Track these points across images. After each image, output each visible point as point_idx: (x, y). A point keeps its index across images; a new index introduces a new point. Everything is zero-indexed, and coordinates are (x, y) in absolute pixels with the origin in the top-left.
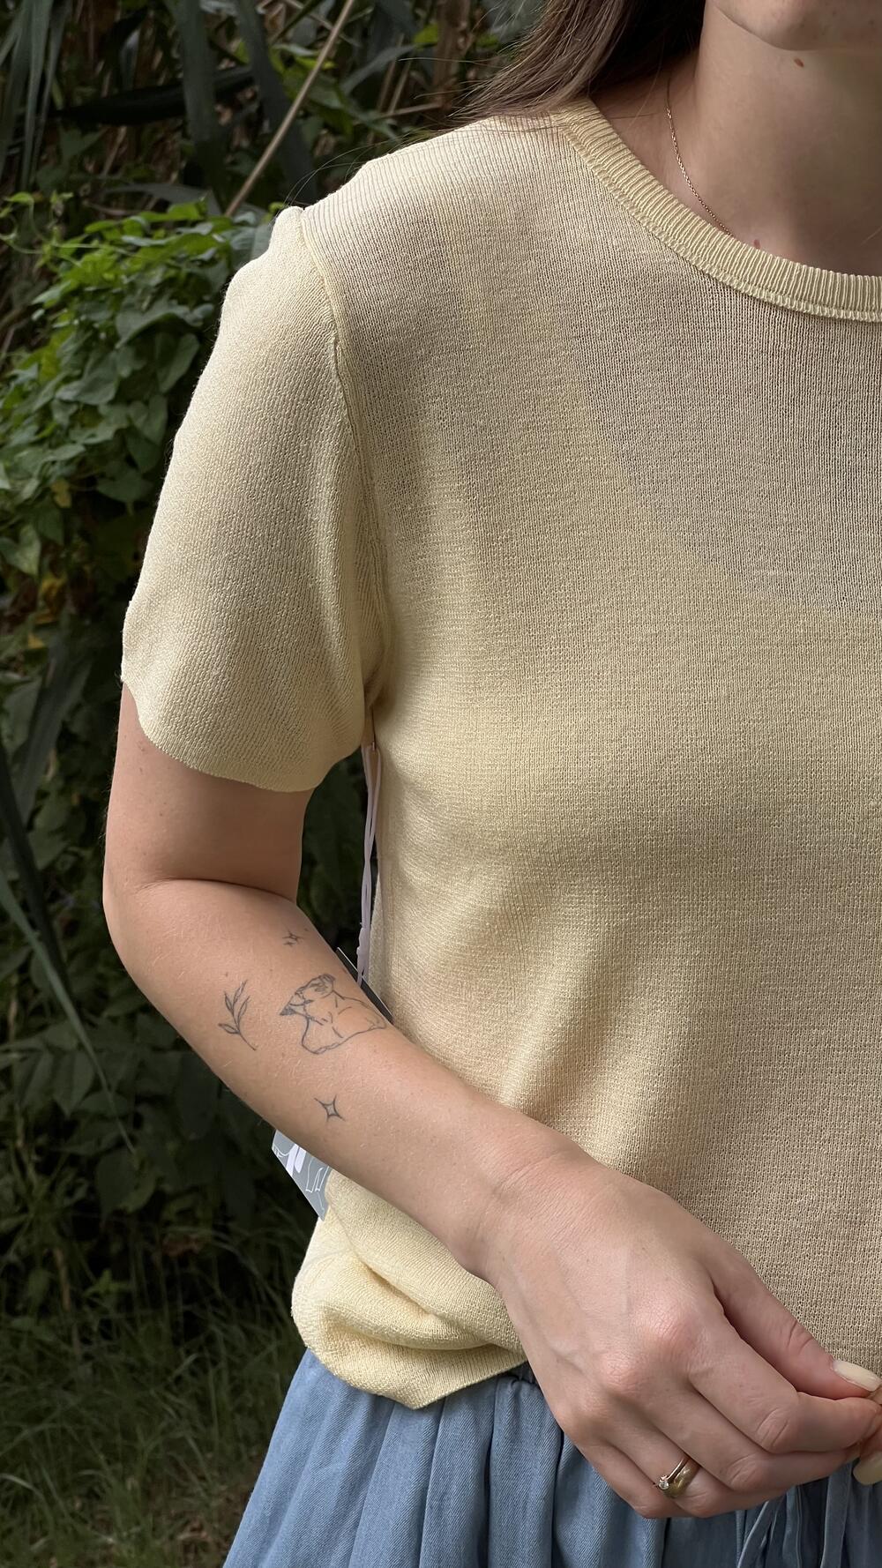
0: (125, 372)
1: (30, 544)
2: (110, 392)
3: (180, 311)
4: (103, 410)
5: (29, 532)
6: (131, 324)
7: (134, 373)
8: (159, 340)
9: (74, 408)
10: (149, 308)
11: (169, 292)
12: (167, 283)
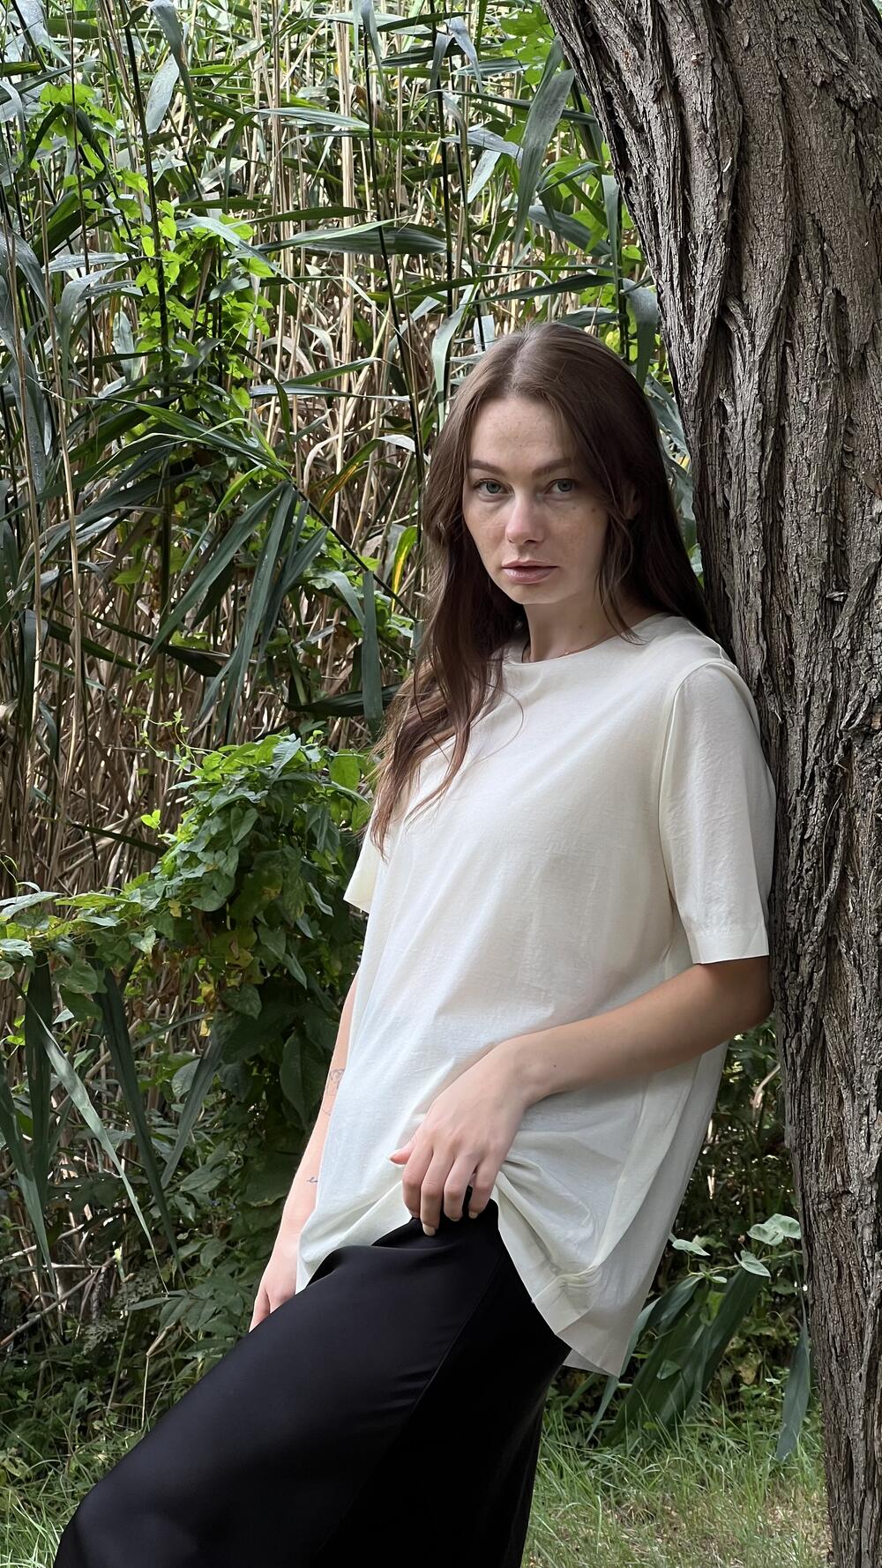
0: (214, 832)
1: (150, 936)
2: (202, 846)
3: (251, 796)
4: (200, 855)
5: (151, 930)
6: (222, 800)
7: (218, 833)
8: (233, 811)
9: (188, 856)
10: (232, 793)
11: (248, 783)
12: (247, 778)
